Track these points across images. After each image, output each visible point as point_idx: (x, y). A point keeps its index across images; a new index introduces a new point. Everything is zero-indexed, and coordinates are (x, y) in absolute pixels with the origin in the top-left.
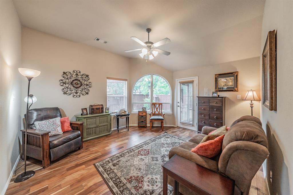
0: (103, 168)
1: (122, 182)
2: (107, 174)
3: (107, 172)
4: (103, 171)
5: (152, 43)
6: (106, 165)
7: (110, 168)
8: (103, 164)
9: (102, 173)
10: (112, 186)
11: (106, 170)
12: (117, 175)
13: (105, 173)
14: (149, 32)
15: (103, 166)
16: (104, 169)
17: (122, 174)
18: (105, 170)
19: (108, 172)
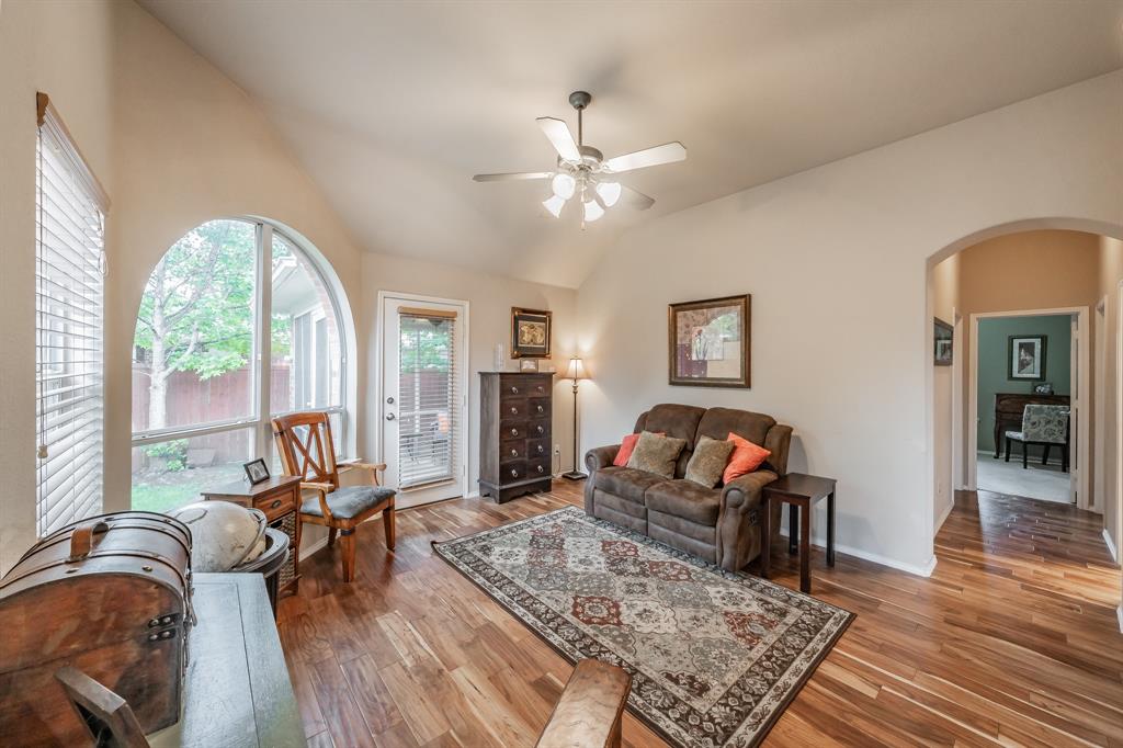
0: (735, 728)
1: (769, 653)
2: (757, 702)
3: (750, 704)
4: (749, 720)
5: (598, 155)
6: (711, 719)
7: (723, 701)
8: (706, 735)
9: (764, 721)
10: (795, 673)
11: (738, 713)
12: (750, 671)
13: (758, 709)
14: (581, 107)
15: (724, 729)
16: (740, 722)
17: (735, 657)
18: (741, 716)
19: (745, 703)
